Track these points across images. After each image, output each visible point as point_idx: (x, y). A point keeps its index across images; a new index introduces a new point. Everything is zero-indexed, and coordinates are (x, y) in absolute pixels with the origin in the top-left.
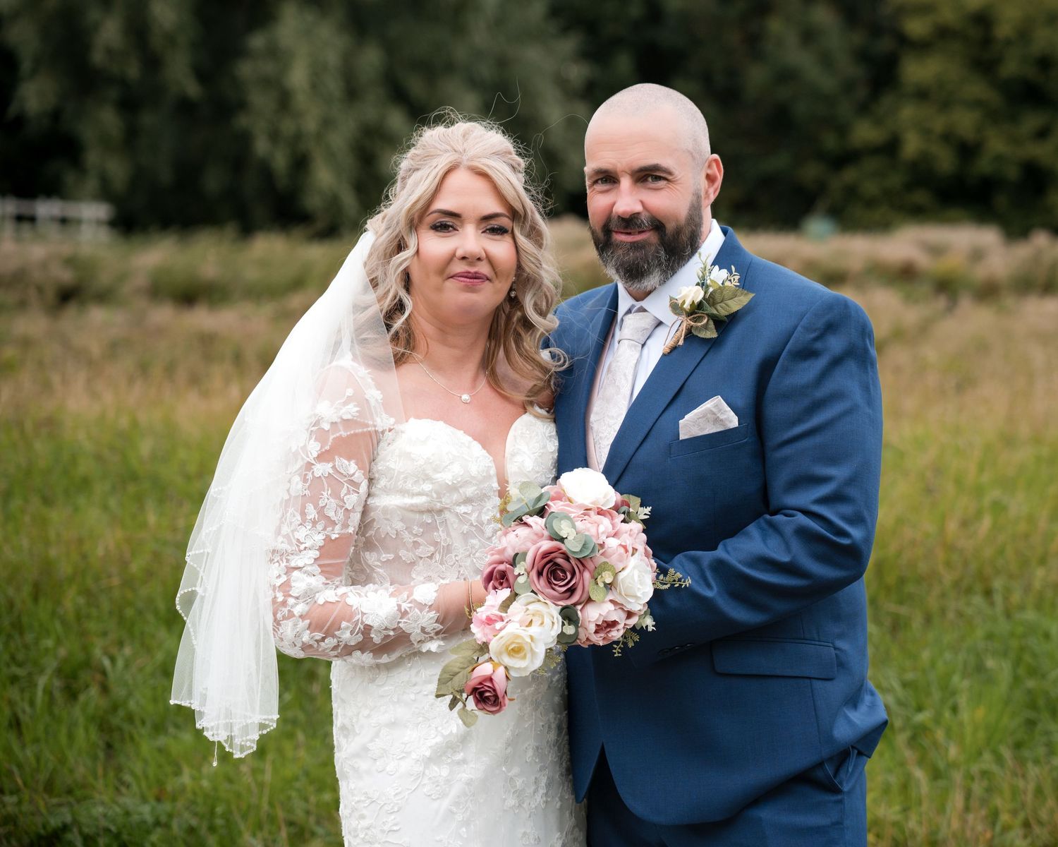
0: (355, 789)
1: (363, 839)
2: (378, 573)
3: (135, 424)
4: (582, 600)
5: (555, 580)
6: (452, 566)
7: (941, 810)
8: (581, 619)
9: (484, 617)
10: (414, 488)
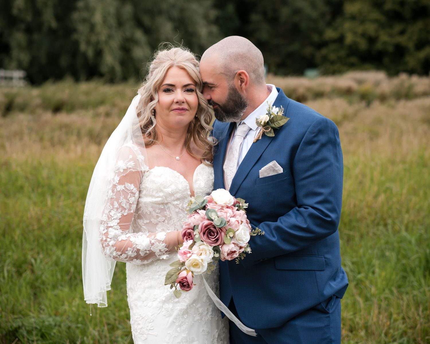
0: (136, 313)
1: (139, 333)
2: (143, 228)
4: (221, 243)
5: (210, 235)
6: (172, 225)
7: (369, 313)
8: (221, 251)
9: (183, 251)
10: (156, 195)
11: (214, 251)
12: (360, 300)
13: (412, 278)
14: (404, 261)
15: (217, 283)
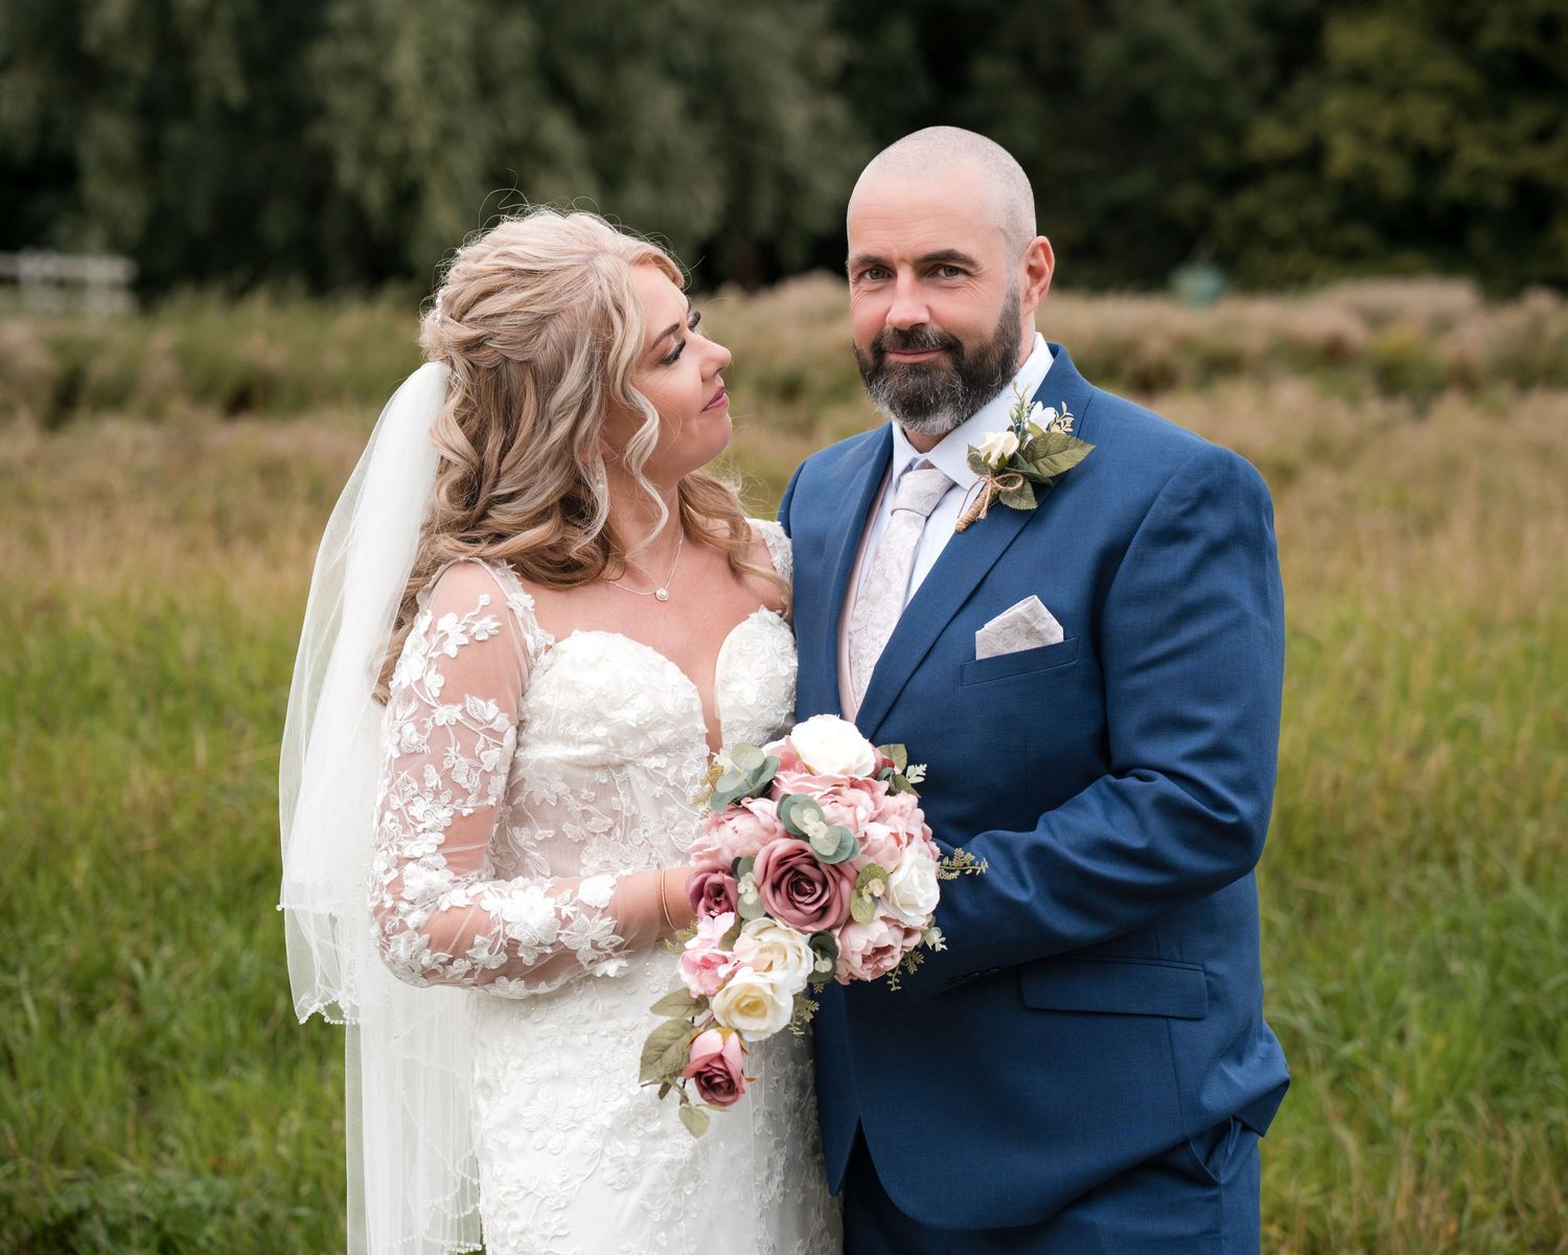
0: (502, 1175)
2: (531, 858)
3: (172, 607)
4: (840, 922)
5: (799, 894)
6: (639, 846)
7: (1381, 1190)
8: (840, 949)
9: (698, 957)
10: (582, 733)
11: (814, 950)
13: (1547, 1062)
14: (1517, 997)
15: (803, 1063)
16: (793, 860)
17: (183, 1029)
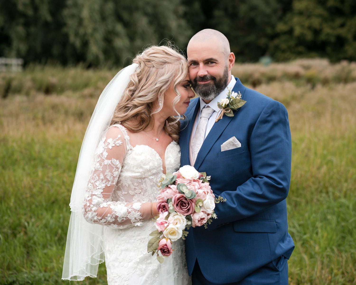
0: (113, 272)
2: (121, 198)
4: (192, 212)
5: (183, 206)
6: (147, 196)
7: (313, 269)
8: (193, 219)
9: (160, 222)
10: (136, 170)
11: (187, 219)
12: (306, 257)
13: (350, 239)
14: (343, 224)
15: (182, 246)
16: (181, 199)
17: (37, 238)
